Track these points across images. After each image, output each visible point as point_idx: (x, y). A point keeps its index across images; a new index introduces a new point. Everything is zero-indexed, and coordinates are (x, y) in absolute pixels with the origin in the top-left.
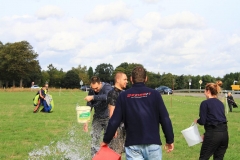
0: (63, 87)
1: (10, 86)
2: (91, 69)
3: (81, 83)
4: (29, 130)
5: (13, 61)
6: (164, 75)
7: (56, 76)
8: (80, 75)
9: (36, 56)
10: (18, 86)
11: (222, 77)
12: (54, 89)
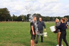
0: (17, 21)
1: (2, 21)
2: (25, 15)
3: (23, 20)
4: (8, 34)
5: (2, 14)
6: (46, 17)
7: (15, 18)
8: (22, 17)
9: (9, 12)
10: (4, 21)
11: (63, 17)
12: (15, 22)
